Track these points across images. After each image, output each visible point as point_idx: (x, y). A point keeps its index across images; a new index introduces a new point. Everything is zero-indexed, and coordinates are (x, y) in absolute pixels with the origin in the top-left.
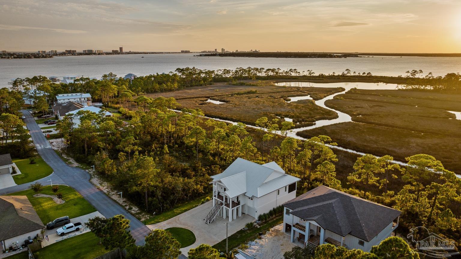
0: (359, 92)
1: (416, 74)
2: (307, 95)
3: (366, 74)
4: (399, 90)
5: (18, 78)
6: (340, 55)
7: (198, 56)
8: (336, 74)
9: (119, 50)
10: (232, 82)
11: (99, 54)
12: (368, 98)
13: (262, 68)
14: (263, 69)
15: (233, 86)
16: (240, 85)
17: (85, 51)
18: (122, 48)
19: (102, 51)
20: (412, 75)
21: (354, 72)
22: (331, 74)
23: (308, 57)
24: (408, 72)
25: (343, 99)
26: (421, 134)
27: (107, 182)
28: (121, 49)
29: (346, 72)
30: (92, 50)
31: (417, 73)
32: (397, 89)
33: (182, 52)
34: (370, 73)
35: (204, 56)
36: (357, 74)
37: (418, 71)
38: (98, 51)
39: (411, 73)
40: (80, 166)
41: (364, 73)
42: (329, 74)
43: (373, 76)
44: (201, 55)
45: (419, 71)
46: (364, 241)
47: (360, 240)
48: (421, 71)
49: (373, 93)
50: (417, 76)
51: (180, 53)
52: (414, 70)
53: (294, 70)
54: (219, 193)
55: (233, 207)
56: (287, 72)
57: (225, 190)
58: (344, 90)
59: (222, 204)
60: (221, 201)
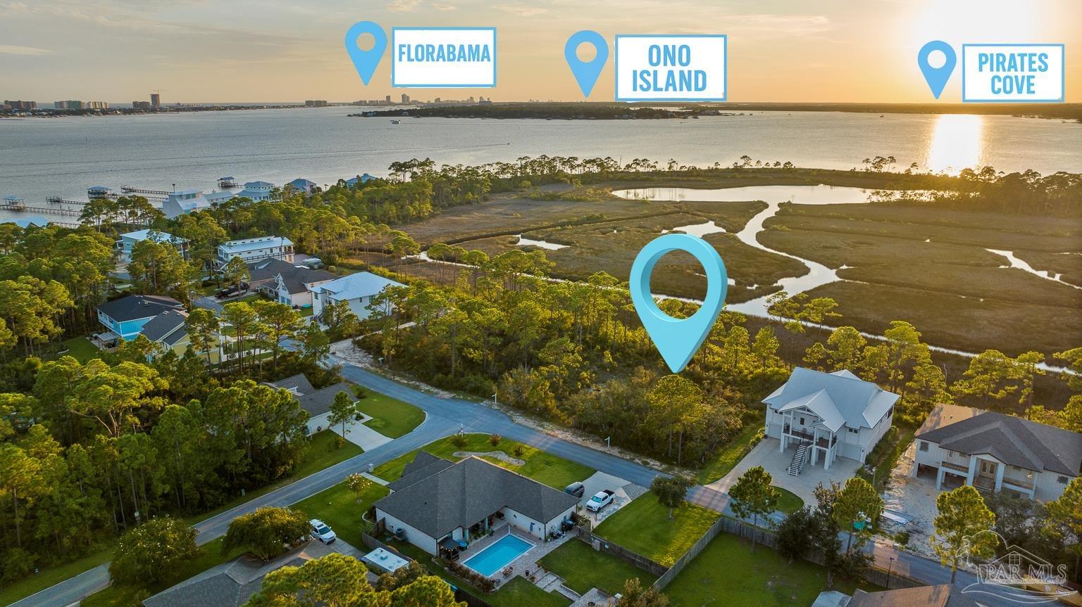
0: (803, 212)
1: (883, 165)
2: (707, 222)
3: (782, 166)
4: (872, 203)
6: (676, 109)
7: (359, 115)
8: (722, 166)
9: (149, 100)
10: (521, 191)
11: (104, 112)
12: (833, 226)
13: (572, 158)
14: (576, 159)
15: (535, 202)
16: (550, 200)
17: (61, 103)
18: (158, 95)
19: (106, 104)
20: (875, 168)
21: (758, 162)
22: (712, 166)
23: (616, 116)
24: (867, 161)
25: (787, 229)
26: (979, 301)
28: (155, 97)
29: (741, 163)
30: (79, 102)
31: (885, 163)
32: (869, 201)
33: (309, 104)
34: (789, 163)
35: (374, 116)
36: (763, 165)
37: (887, 159)
38: (95, 103)
39: (873, 164)
40: (457, 397)
41: (778, 164)
42: (709, 167)
43: (796, 170)
44: (366, 113)
46: (1067, 476)
47: (1061, 475)
48: (892, 159)
49: (831, 214)
50: (887, 168)
51: (303, 106)
52: (878, 157)
53: (643, 161)
54: (788, 427)
55: (832, 446)
56: (628, 166)
57: (802, 421)
58: (766, 206)
59: (809, 444)
60: (799, 438)
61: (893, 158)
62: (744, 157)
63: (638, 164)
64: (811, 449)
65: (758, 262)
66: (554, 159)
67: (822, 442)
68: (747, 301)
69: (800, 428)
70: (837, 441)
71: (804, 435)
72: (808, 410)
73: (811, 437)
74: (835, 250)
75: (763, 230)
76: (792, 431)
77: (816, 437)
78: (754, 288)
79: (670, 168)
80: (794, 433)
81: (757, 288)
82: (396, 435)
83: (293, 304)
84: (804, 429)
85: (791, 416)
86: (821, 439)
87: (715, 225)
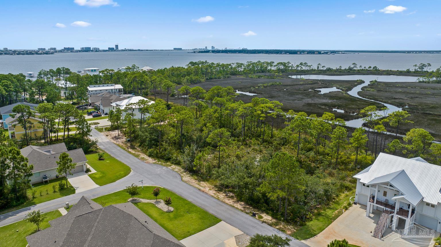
1: (424, 68)
2: (332, 87)
3: (372, 68)
4: (420, 82)
5: (42, 70)
8: (343, 68)
9: (114, 47)
11: (96, 51)
13: (272, 62)
14: (273, 63)
20: (420, 69)
21: (361, 66)
22: (338, 68)
24: (416, 66)
27: (203, 181)
28: (117, 46)
29: (352, 66)
30: (89, 48)
31: (425, 67)
32: (418, 81)
34: (376, 67)
36: (363, 68)
37: (426, 65)
39: (419, 67)
40: (157, 162)
41: (370, 67)
42: (336, 68)
44: (195, 52)
45: (428, 65)
50: (425, 69)
52: (421, 64)
53: (305, 63)
54: (373, 198)
55: (411, 216)
56: (298, 66)
57: (385, 194)
58: (363, 82)
59: (391, 213)
60: (383, 207)
61: (429, 64)
62: (354, 64)
63: (302, 65)
64: (392, 217)
65: (357, 103)
66: (264, 63)
67: (402, 212)
68: (350, 120)
69: (383, 199)
70: (415, 212)
71: (386, 204)
72: (391, 186)
73: (393, 207)
74: (401, 100)
75: (361, 91)
76: (377, 201)
77: (397, 207)
78: (355, 114)
79: (318, 68)
80: (378, 202)
81: (356, 114)
82: (101, 184)
83: (105, 112)
84: (386, 200)
85: (376, 190)
86: (401, 209)
87: (337, 88)
